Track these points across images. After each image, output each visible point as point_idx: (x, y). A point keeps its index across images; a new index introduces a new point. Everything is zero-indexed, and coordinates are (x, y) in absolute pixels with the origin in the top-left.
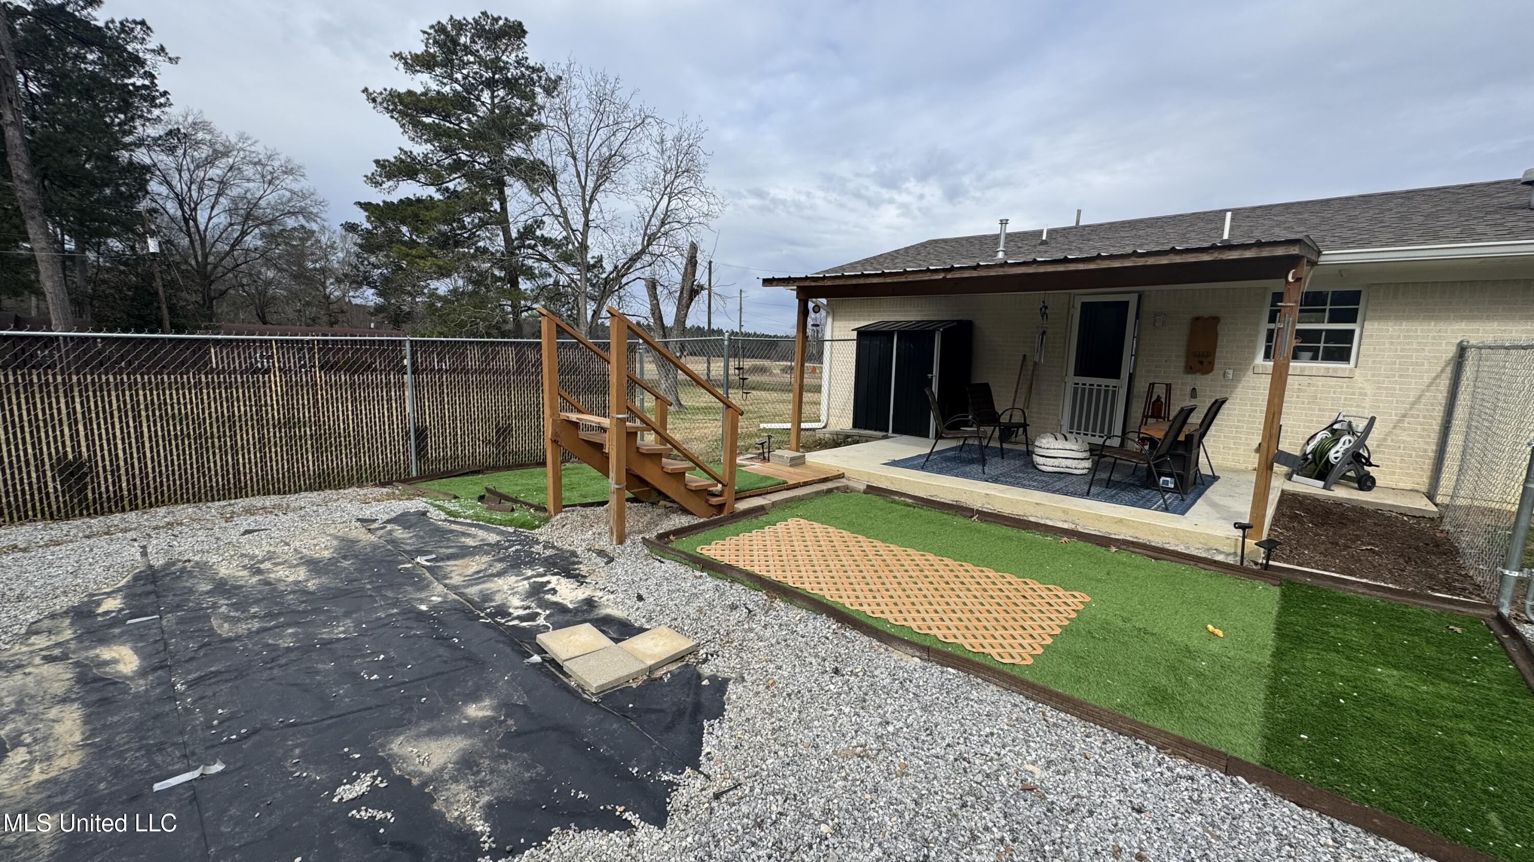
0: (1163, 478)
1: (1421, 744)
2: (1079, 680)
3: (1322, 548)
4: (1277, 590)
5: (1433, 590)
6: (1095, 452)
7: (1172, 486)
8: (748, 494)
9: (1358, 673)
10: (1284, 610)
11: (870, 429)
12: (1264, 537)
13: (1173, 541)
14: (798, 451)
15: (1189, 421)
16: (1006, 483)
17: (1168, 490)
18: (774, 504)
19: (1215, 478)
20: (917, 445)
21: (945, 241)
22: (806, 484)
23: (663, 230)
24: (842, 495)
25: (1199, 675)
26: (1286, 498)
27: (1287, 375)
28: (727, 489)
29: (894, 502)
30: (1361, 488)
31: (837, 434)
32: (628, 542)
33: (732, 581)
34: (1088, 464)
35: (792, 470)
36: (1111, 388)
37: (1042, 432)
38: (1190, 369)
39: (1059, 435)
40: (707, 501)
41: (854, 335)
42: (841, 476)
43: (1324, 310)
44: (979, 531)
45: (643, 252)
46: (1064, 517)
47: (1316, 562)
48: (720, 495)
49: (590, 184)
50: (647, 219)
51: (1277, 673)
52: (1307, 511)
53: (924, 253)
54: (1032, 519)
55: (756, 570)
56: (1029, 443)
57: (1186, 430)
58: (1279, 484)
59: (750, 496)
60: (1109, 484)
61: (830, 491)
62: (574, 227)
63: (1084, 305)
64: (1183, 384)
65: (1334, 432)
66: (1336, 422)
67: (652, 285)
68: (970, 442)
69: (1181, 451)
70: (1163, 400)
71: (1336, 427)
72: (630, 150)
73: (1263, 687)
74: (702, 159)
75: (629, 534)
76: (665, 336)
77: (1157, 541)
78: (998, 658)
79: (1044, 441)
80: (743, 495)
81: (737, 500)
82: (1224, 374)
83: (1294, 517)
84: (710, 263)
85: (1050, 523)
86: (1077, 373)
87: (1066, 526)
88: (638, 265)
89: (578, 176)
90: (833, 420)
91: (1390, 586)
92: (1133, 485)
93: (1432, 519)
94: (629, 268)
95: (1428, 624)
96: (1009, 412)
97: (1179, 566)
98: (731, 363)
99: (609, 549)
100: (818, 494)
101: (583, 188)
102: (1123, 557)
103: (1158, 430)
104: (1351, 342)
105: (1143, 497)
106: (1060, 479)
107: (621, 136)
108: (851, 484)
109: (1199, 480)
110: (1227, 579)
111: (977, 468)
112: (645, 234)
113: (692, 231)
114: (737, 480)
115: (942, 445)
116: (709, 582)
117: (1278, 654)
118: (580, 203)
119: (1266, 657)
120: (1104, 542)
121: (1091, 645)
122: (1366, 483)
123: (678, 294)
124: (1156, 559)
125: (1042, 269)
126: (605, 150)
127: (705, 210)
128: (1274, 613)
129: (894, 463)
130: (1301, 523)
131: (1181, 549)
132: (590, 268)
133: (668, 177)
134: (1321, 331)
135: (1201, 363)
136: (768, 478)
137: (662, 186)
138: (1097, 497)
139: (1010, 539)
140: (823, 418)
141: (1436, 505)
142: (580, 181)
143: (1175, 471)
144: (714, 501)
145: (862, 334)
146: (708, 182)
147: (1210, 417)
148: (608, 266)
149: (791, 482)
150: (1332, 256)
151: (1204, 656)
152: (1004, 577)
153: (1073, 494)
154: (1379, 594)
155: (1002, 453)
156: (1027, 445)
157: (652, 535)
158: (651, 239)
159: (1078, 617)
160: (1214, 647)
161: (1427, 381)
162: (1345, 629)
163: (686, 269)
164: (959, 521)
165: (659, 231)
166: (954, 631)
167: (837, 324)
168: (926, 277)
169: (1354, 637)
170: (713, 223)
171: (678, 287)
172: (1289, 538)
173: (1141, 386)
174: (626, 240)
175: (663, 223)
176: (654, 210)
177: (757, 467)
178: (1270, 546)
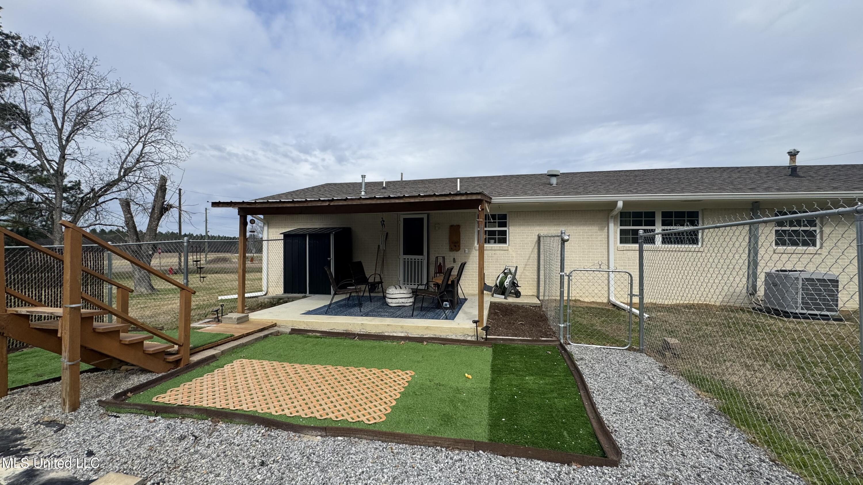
0: (445, 303)
1: (542, 408)
2: (409, 422)
3: (506, 326)
4: (491, 349)
5: (542, 337)
6: (415, 293)
7: (448, 306)
8: (202, 348)
9: (519, 381)
10: (494, 359)
11: (295, 293)
12: (485, 325)
13: (450, 334)
14: (243, 312)
15: (452, 273)
16: (372, 316)
17: (447, 309)
18: (223, 353)
19: (466, 300)
20: (323, 299)
21: (335, 184)
22: (248, 334)
23: (138, 165)
24: (275, 338)
25: (463, 401)
26: (493, 305)
27: (484, 250)
28: (182, 348)
29: (309, 337)
30: (517, 297)
31: (273, 298)
32: (83, 407)
33: (183, 418)
34: (412, 300)
35: (238, 326)
36: (420, 260)
37: (390, 285)
38: (451, 250)
39: (397, 286)
40: (165, 360)
41: (282, 237)
42: (275, 325)
43: (496, 222)
44: (358, 346)
45: (120, 179)
46: (401, 330)
47: (504, 333)
48: (177, 352)
49: (68, 128)
50: (123, 157)
51: (493, 389)
52: (500, 310)
53: (323, 190)
54: (386, 334)
55: (204, 404)
56: (384, 292)
57: (451, 278)
58: (488, 299)
59: (204, 350)
60: (422, 309)
61: (266, 336)
62: (50, 158)
63: (405, 219)
64: (449, 256)
65: (505, 273)
66: (505, 269)
67: (126, 205)
68: (353, 294)
69: (450, 289)
70: (442, 264)
71: (506, 271)
72: (107, 108)
73: (487, 399)
74: (171, 122)
75: (84, 400)
76: (138, 240)
77: (443, 335)
78: (367, 422)
79: (390, 290)
80: (197, 350)
81: (192, 354)
82: (465, 251)
83: (496, 313)
84: (180, 190)
85: (395, 335)
86: (405, 254)
87: (403, 335)
88: (115, 189)
89: (55, 120)
90: (271, 290)
91: (528, 338)
92: (432, 308)
93: (539, 307)
94: (106, 191)
95: (541, 352)
96: (373, 276)
97: (453, 346)
98: (190, 258)
99: (60, 418)
100: (257, 340)
101: (60, 131)
102: (430, 346)
103: (440, 280)
104: (506, 235)
105: (437, 314)
106: (400, 310)
107: (98, 98)
108: (281, 329)
109: (459, 302)
110: (473, 348)
111: (357, 309)
112: (122, 168)
113: (165, 168)
114: (192, 339)
115: (337, 298)
116: (162, 423)
117: (493, 381)
118: (56, 141)
119: (488, 385)
120: (420, 340)
121: (415, 399)
122: (518, 294)
123: (150, 211)
124: (444, 344)
125: (379, 202)
126: (83, 107)
127: (175, 155)
128: (491, 361)
129: (309, 313)
130: (498, 316)
131: (454, 337)
132: (66, 189)
133: (142, 131)
134: (496, 231)
135: (455, 246)
136: (219, 334)
137: (137, 137)
138: (417, 317)
139: (375, 347)
140: (264, 288)
141: (540, 300)
142: (56, 125)
143: (449, 299)
144: (171, 358)
145: (287, 236)
146: (176, 137)
147: (460, 271)
148: (85, 189)
149: (237, 335)
150: (496, 200)
151: (465, 391)
152: (371, 371)
153: (405, 317)
154: (525, 343)
155: (371, 299)
156: (383, 293)
157: (109, 397)
158: (128, 171)
159: (409, 385)
160: (468, 385)
161: (531, 250)
162: (515, 362)
163: (157, 193)
164: (348, 342)
165: (134, 166)
166: (343, 412)
167: (271, 230)
168: (319, 204)
169: (518, 365)
170: (180, 164)
171: (150, 206)
172: (494, 324)
173: (433, 259)
174: (103, 171)
175: (138, 161)
176: (130, 152)
177: (212, 328)
178: (486, 329)
